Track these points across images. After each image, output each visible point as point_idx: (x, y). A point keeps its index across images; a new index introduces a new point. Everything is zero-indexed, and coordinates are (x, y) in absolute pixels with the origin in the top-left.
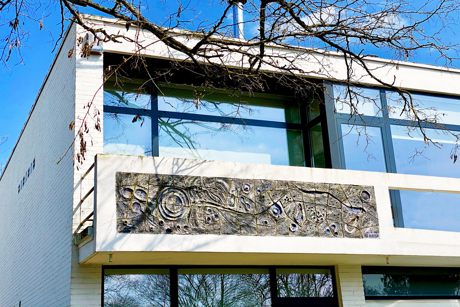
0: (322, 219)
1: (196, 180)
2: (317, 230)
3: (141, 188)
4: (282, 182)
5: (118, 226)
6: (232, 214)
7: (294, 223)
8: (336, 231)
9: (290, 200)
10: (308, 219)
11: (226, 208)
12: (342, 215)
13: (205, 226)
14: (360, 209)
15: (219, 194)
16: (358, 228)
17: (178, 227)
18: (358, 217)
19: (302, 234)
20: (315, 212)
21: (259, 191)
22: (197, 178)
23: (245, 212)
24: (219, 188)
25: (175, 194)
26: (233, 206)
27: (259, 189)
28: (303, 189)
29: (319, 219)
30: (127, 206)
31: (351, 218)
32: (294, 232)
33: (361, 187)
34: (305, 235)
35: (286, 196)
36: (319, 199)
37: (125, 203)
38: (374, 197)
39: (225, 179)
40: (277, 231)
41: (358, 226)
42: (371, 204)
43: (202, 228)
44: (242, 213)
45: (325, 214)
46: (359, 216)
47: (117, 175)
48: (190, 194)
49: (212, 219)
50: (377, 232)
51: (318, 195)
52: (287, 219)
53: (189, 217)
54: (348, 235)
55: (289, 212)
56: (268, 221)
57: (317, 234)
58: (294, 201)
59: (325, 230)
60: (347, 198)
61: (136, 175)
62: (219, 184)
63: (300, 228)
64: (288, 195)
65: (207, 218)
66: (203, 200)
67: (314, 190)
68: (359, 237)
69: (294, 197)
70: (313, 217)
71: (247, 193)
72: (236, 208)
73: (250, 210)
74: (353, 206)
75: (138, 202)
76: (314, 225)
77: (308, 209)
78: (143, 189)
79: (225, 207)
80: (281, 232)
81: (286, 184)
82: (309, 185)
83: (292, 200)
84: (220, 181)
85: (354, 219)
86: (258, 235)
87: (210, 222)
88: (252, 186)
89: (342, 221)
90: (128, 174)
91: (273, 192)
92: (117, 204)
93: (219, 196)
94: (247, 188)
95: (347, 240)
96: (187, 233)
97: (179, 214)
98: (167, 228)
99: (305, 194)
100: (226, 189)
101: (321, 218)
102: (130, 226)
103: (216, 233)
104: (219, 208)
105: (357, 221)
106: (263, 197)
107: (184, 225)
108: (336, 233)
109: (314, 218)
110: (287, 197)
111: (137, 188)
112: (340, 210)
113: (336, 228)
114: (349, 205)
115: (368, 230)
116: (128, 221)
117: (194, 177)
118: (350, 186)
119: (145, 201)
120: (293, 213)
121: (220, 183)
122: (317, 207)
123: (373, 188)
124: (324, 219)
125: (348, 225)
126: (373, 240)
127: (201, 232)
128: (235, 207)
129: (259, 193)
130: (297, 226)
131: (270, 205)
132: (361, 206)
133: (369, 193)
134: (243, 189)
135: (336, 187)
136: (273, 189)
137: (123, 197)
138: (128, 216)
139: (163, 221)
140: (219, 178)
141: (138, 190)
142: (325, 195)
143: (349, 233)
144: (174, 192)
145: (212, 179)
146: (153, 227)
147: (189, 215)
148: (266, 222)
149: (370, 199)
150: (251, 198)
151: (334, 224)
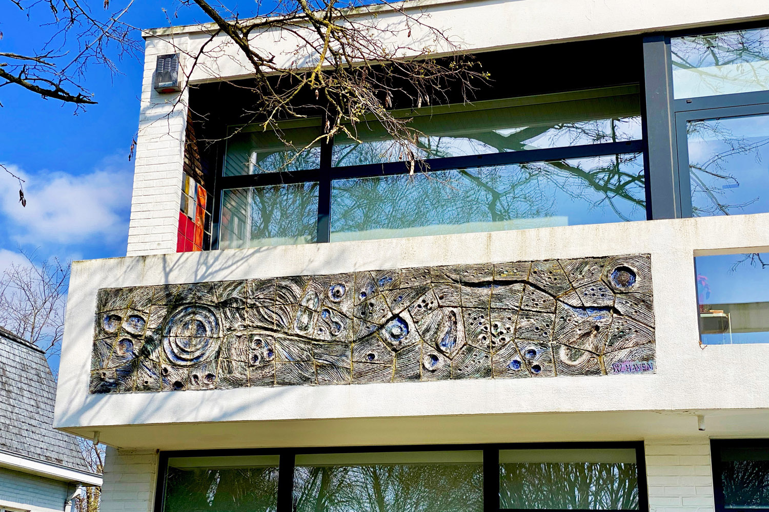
0: (503, 339)
1: (239, 288)
2: (490, 363)
3: (136, 313)
4: (417, 270)
5: (92, 382)
6: (302, 346)
7: (436, 353)
8: (535, 363)
9: (430, 305)
10: (470, 342)
11: (292, 335)
12: (557, 327)
13: (247, 373)
14: (607, 308)
15: (281, 308)
16: (596, 353)
17: (196, 377)
18: (597, 328)
19: (454, 374)
20: (488, 326)
21: (364, 294)
22: (241, 283)
23: (329, 338)
24: (281, 297)
25: (199, 317)
26: (306, 328)
27: (363, 290)
28: (466, 279)
29: (497, 340)
30: (110, 346)
31: (579, 332)
32: (433, 371)
33: (613, 259)
34: (458, 377)
35: (421, 299)
36: (499, 298)
37: (108, 341)
38: (648, 278)
39: (297, 280)
40: (397, 372)
41: (597, 348)
42: (638, 296)
43: (239, 376)
44: (323, 341)
45: (512, 329)
46: (599, 324)
47: (99, 294)
48: (225, 313)
49: (262, 358)
50: (650, 358)
51: (500, 290)
52: (420, 346)
53: (217, 357)
54: (570, 371)
55: (427, 330)
56: (376, 354)
57: (488, 373)
58: (440, 307)
59: (509, 362)
60: (574, 289)
61: (131, 290)
62: (284, 291)
63: (449, 362)
64: (429, 296)
65: (250, 356)
66: (247, 322)
67: (490, 279)
68: (597, 372)
69: (441, 298)
70: (481, 337)
71: (337, 300)
72: (312, 332)
73: (341, 335)
74: (586, 305)
75: (129, 337)
76: (484, 354)
77: (471, 321)
78: (140, 314)
79: (290, 332)
80: (404, 373)
81: (426, 273)
82: (480, 269)
83: (435, 304)
84: (284, 284)
85: (588, 334)
86: (353, 383)
87: (257, 363)
88: (348, 286)
89: (555, 339)
90: (118, 291)
91: (395, 292)
92: (95, 345)
93: (280, 312)
94: (338, 292)
95: (564, 380)
96: (211, 386)
97: (197, 354)
98: (174, 381)
99: (468, 289)
100: (294, 297)
101: (501, 337)
102: (111, 381)
103: (268, 384)
104: (275, 335)
105: (595, 336)
106: (372, 305)
107: (207, 373)
108: (537, 368)
109: (484, 338)
110: (424, 301)
111: (130, 313)
112: (553, 316)
113: (538, 356)
114: (575, 302)
115: (622, 354)
116: (107, 373)
117: (234, 282)
118: (585, 261)
119: (140, 336)
120: (436, 333)
121: (285, 287)
122: (493, 315)
123: (649, 258)
124: (507, 339)
125: (569, 347)
126: (638, 377)
127: (237, 384)
128: (310, 330)
129: (363, 299)
130: (441, 358)
131: (384, 320)
132: (610, 303)
133: (635, 270)
134: (330, 294)
135: (548, 266)
136: (394, 287)
137: (106, 333)
138: (111, 365)
139: (169, 368)
140: (284, 278)
141: (131, 316)
142: (518, 287)
143: (569, 366)
144: (194, 313)
145: (270, 281)
146: (150, 380)
147: (218, 353)
148: (372, 356)
149: (636, 285)
150: (344, 309)
151: (533, 347)
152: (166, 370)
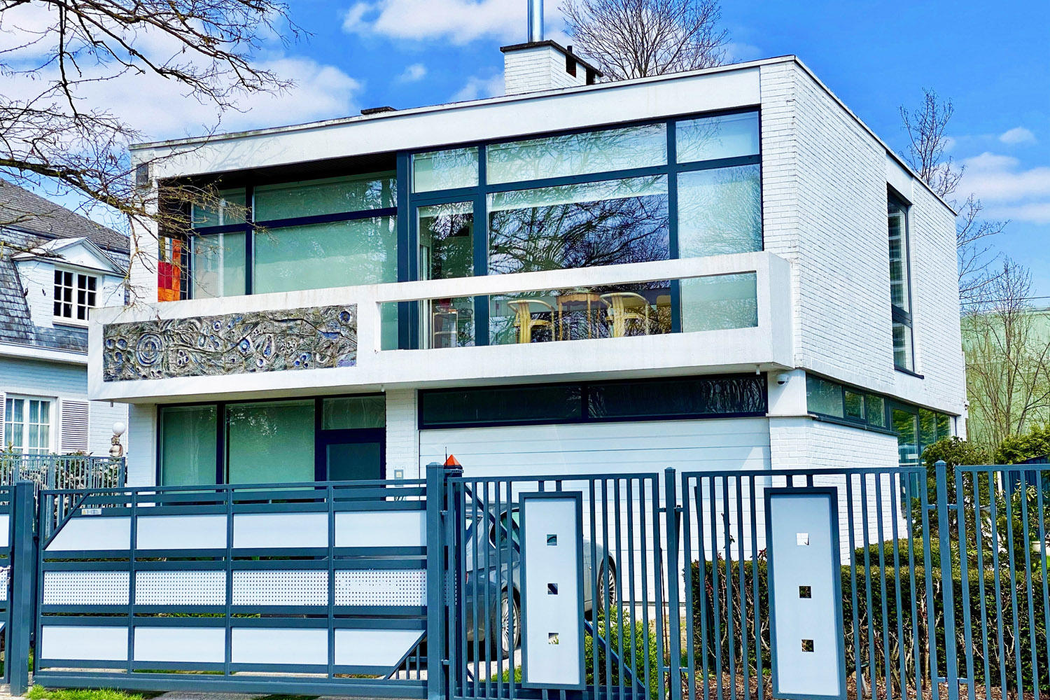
1: (171, 324)
2: (286, 363)
3: (122, 338)
4: (254, 313)
5: (104, 376)
6: (202, 355)
7: (262, 358)
8: (306, 363)
9: (260, 332)
10: (277, 352)
11: (197, 349)
12: (316, 343)
13: (177, 370)
14: (337, 333)
15: (191, 335)
16: (332, 356)
17: (153, 372)
18: (333, 343)
19: (271, 369)
20: (285, 343)
21: (229, 326)
22: (172, 321)
23: (214, 351)
24: (191, 328)
25: (152, 340)
26: (203, 345)
27: (229, 324)
28: (276, 318)
29: (289, 351)
30: (111, 356)
31: (325, 346)
32: (261, 367)
33: (342, 307)
34: (273, 370)
35: (255, 329)
36: (291, 328)
37: (110, 354)
38: (355, 317)
39: (199, 319)
40: (245, 368)
41: (332, 354)
42: (351, 326)
43: (173, 372)
44: (211, 352)
45: (296, 345)
47: (104, 328)
48: (165, 338)
49: (183, 362)
50: (354, 359)
51: (291, 324)
52: (255, 354)
53: (162, 361)
54: (320, 366)
55: (258, 346)
57: (285, 368)
58: (264, 333)
59: (294, 362)
60: (324, 323)
61: (119, 325)
62: (192, 325)
63: (268, 362)
64: (259, 327)
65: (178, 361)
66: (176, 343)
67: (286, 318)
68: (332, 367)
69: (265, 329)
70: (282, 349)
71: (217, 330)
72: (206, 348)
73: (219, 349)
74: (329, 331)
75: (119, 351)
76: (283, 358)
77: (278, 341)
78: (124, 338)
79: (196, 347)
80: (248, 369)
81: (257, 315)
82: (282, 313)
83: (262, 332)
84: (192, 321)
85: (329, 347)
86: (225, 374)
87: (181, 365)
88: (222, 322)
89: (315, 350)
90: (112, 326)
91: (244, 325)
92: (104, 356)
93: (191, 337)
94: (217, 325)
95: (318, 370)
96: (160, 377)
97: (152, 360)
98: (142, 375)
99: (276, 324)
100: (197, 328)
101: (291, 349)
102: (113, 375)
103: (187, 376)
104: (189, 349)
105: (332, 348)
106: (233, 332)
107: (158, 370)
108: (307, 365)
109: (284, 350)
110: (257, 330)
111: (119, 338)
112: (314, 338)
113: (307, 359)
114: (324, 330)
115: (343, 357)
116: (111, 371)
117: (168, 320)
118: (329, 308)
119: (125, 351)
120: (262, 347)
121: (193, 323)
122: (288, 337)
123: (356, 306)
124: (294, 350)
125: (321, 354)
126: (349, 368)
127: (171, 376)
128: (205, 346)
129: (229, 329)
130: (265, 361)
131: (239, 341)
132: (338, 330)
133: (350, 313)
134: (214, 327)
135: (313, 310)
136: (243, 322)
137: (108, 349)
138: (112, 366)
139: (140, 368)
140: (192, 318)
141: (119, 340)
142: (299, 322)
143: (320, 364)
144: (150, 338)
145: (185, 319)
146: (132, 374)
147: (163, 359)
148: (234, 360)
149: (350, 321)
150: (220, 335)
151: (305, 354)
152: (138, 369)
